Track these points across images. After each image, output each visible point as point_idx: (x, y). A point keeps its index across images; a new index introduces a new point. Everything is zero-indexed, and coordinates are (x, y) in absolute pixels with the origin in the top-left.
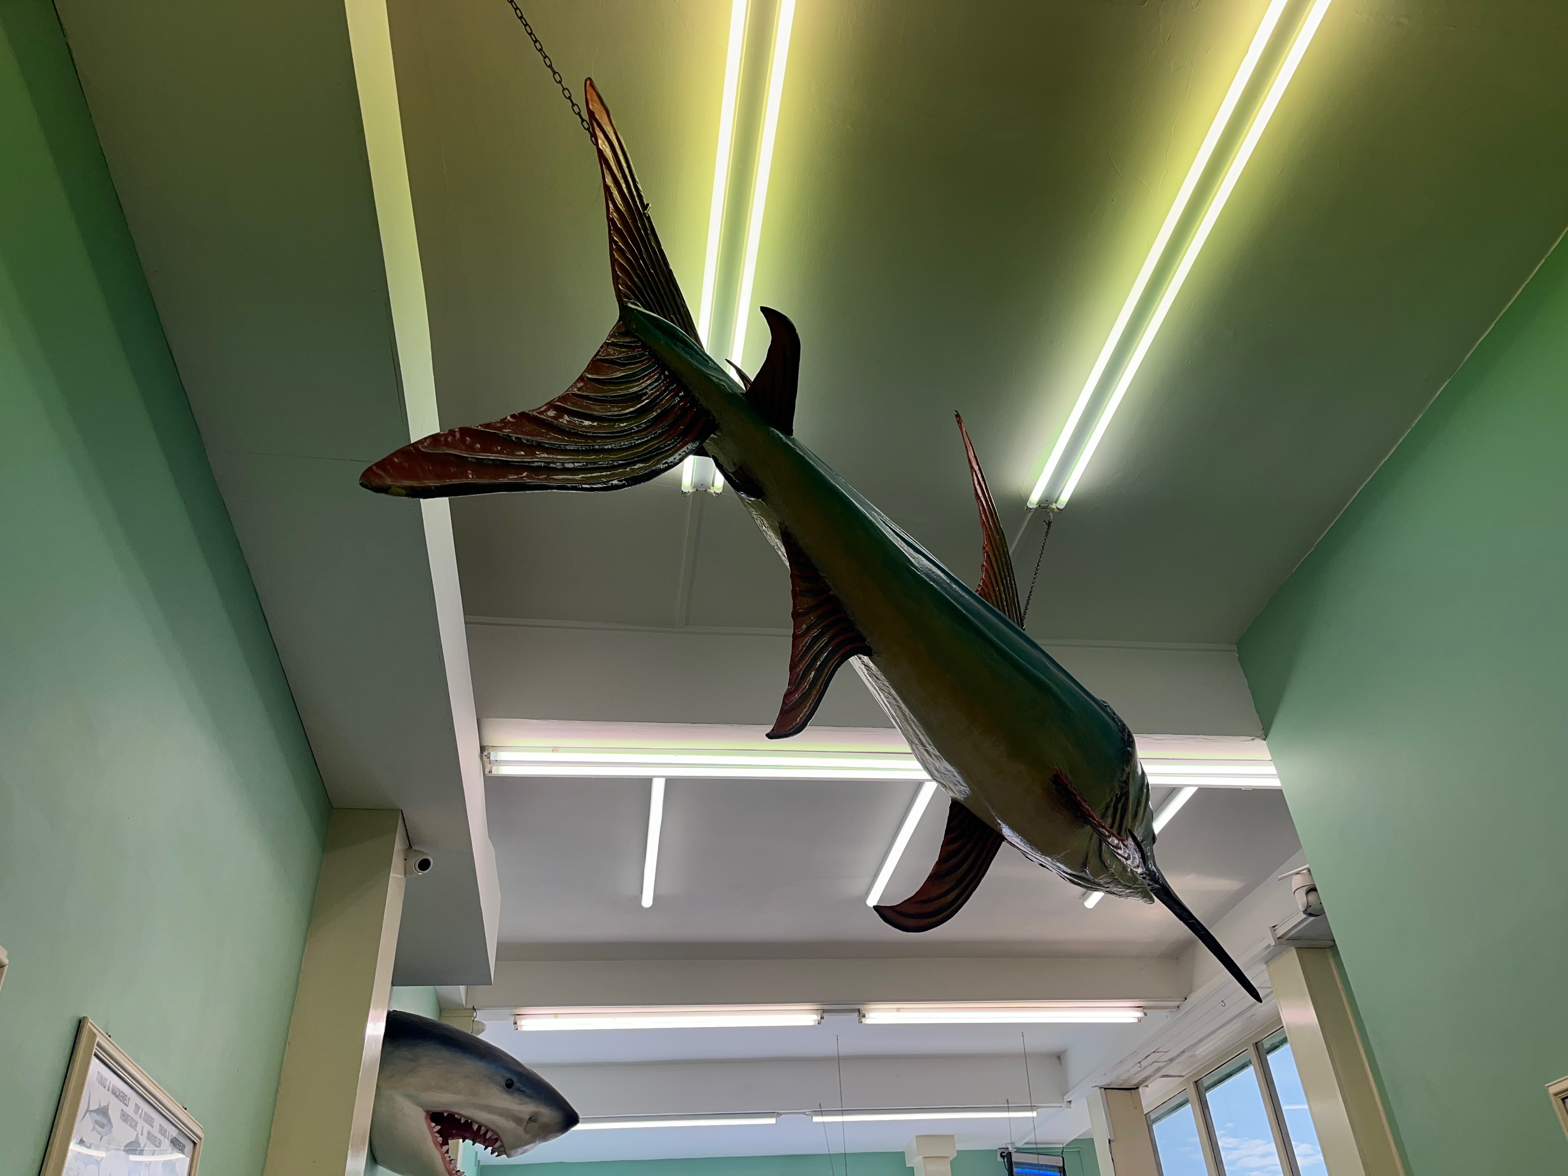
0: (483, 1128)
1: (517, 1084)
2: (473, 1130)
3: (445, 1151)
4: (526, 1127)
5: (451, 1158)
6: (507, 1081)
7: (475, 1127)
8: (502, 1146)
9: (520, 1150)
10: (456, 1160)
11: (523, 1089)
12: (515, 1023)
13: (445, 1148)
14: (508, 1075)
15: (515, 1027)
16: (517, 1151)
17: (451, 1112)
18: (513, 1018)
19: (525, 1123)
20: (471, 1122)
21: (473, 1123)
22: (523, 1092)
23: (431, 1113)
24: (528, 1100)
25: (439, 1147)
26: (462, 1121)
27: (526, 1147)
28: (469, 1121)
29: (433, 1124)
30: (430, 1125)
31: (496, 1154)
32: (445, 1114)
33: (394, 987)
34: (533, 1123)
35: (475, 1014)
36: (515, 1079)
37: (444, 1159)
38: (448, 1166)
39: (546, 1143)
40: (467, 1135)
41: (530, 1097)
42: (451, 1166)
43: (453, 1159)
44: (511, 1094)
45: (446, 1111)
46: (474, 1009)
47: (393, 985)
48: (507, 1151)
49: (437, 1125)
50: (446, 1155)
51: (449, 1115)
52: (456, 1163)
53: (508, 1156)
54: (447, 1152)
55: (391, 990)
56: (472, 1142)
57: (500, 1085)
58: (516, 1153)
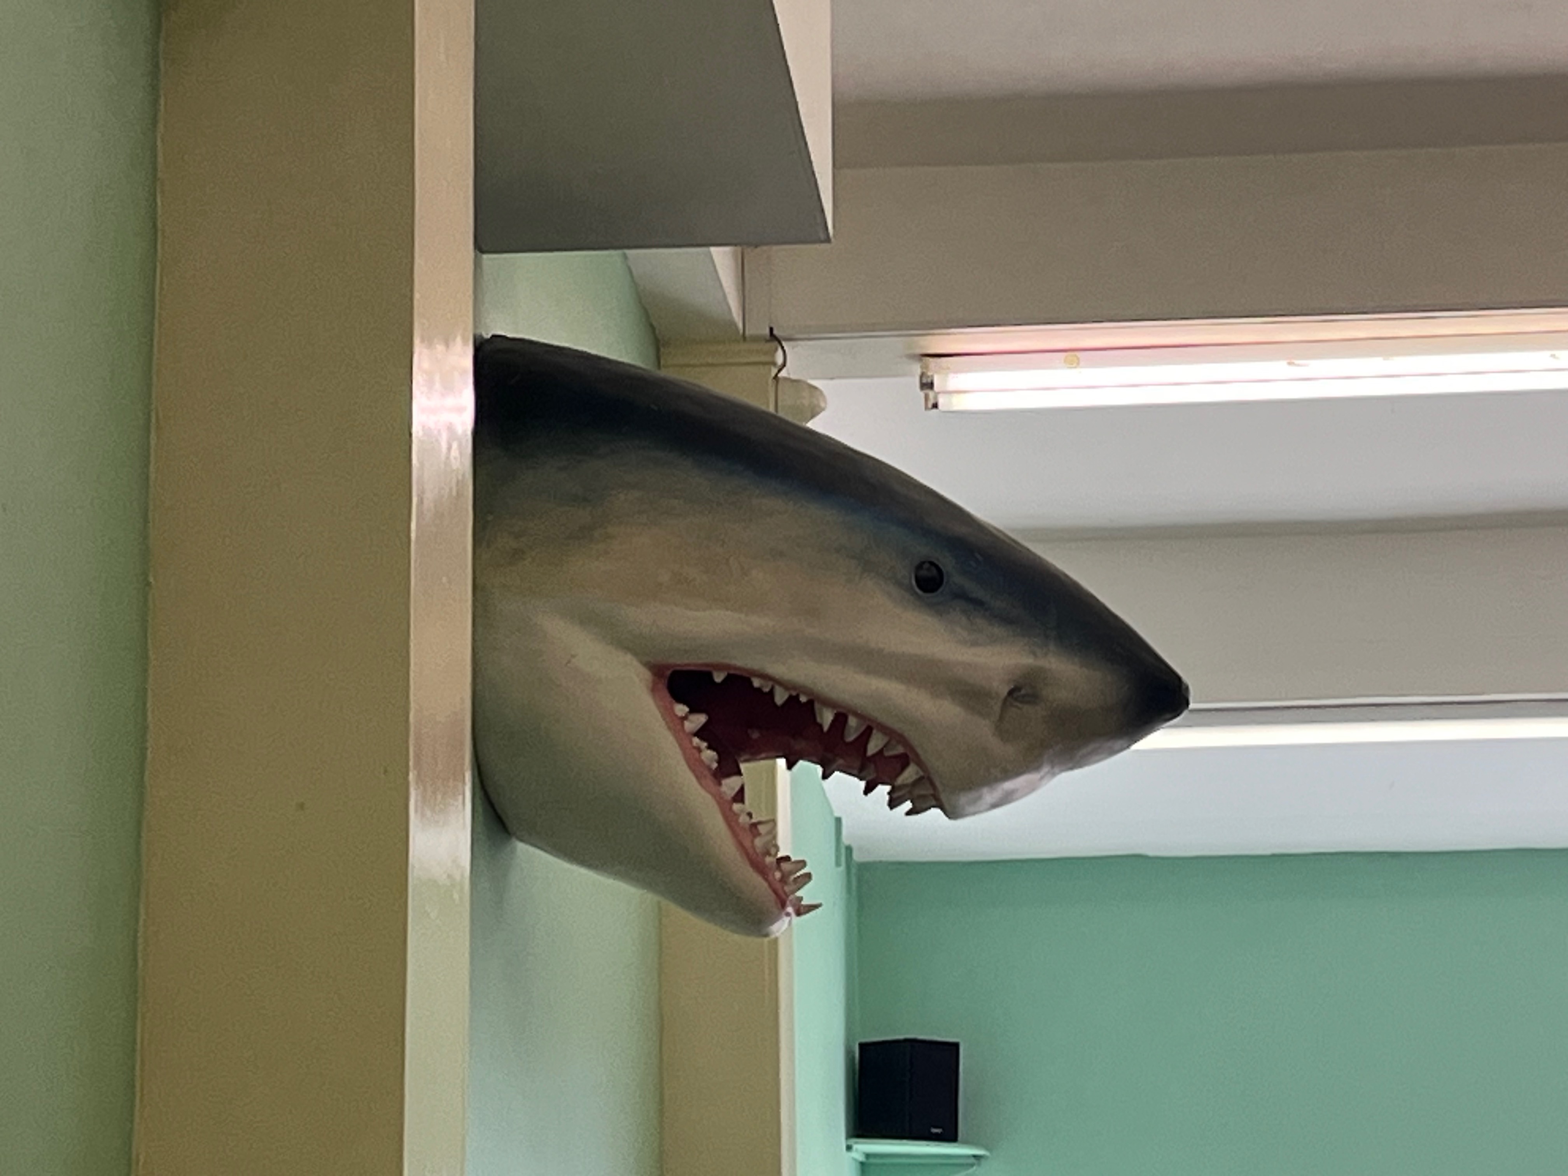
0: (852, 721)
1: (955, 578)
2: (821, 726)
3: (733, 793)
4: (1001, 718)
5: (754, 820)
6: (920, 567)
7: (827, 718)
8: (925, 779)
9: (989, 795)
10: (773, 822)
11: (977, 592)
12: (927, 385)
13: (730, 785)
14: (923, 550)
15: (927, 398)
16: (980, 798)
17: (739, 669)
18: (917, 369)
19: (997, 708)
20: (811, 703)
21: (817, 706)
22: (978, 603)
23: (669, 673)
24: (998, 630)
25: (710, 781)
26: (780, 697)
27: (1008, 785)
28: (803, 699)
29: (681, 709)
30: (672, 710)
31: (908, 805)
32: (719, 678)
33: (485, 256)
34: (1026, 708)
35: (780, 352)
36: (947, 562)
37: (730, 819)
38: (747, 843)
39: (1077, 773)
40: (799, 745)
41: (1006, 620)
42: (759, 842)
43: (760, 823)
44: (937, 609)
45: (720, 667)
46: (773, 337)
47: (481, 246)
48: (943, 797)
49: (693, 711)
50: (736, 807)
51: (730, 678)
52: (773, 833)
53: (951, 813)
54: (739, 796)
55: (477, 264)
56: (819, 770)
57: (899, 584)
58: (975, 801)
